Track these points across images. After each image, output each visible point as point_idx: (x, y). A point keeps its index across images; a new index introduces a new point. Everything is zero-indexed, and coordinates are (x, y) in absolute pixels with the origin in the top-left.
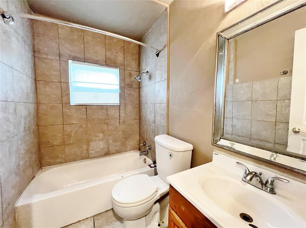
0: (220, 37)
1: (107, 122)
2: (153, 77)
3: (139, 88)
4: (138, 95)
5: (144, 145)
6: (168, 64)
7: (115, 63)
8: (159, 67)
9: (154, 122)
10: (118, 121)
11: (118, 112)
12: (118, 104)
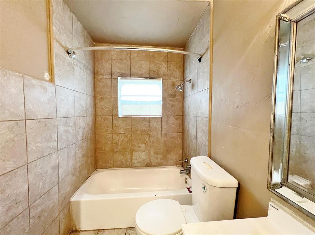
0: (281, 21)
1: (148, 134)
2: (196, 85)
3: (183, 98)
4: (182, 105)
5: (186, 162)
6: (210, 70)
7: (158, 74)
8: (201, 74)
9: (196, 138)
10: (160, 133)
11: (159, 123)
12: (161, 115)
